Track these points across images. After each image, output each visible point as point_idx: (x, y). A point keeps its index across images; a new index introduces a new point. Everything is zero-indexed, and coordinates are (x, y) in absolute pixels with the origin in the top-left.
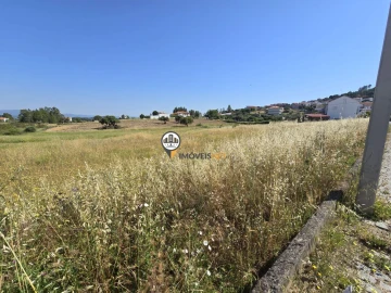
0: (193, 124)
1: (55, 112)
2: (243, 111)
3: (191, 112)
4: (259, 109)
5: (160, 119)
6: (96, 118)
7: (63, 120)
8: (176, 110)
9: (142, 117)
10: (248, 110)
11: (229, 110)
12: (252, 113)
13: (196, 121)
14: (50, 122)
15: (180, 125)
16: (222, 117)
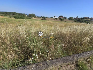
0: (64, 21)
1: (34, 15)
2: (82, 18)
3: (64, 17)
4: (89, 18)
5: (55, 18)
6: (41, 17)
7: (35, 17)
8: (60, 16)
9: (51, 17)
12: (85, 19)
13: (65, 20)
14: (33, 17)
15: (60, 21)
16: (73, 20)
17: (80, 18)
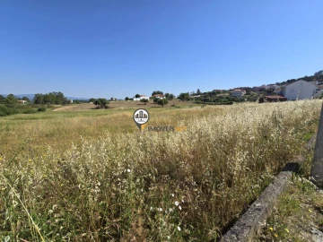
0: (168, 105)
1: (60, 95)
2: (210, 94)
3: (167, 95)
4: (224, 92)
5: (141, 101)
6: (91, 100)
7: (66, 102)
8: (154, 94)
9: (127, 99)
10: (214, 93)
11: (199, 93)
12: (218, 95)
13: (170, 103)
14: (57, 103)
15: (157, 105)
16: (192, 99)
17: (205, 93)
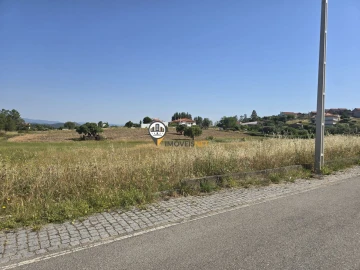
0: (201, 136)
2: (275, 119)
3: (198, 120)
4: (301, 116)
8: (176, 117)
10: (283, 118)
11: (254, 117)
12: (289, 122)
13: (205, 133)
15: (182, 137)
16: (242, 127)
17: (265, 118)
